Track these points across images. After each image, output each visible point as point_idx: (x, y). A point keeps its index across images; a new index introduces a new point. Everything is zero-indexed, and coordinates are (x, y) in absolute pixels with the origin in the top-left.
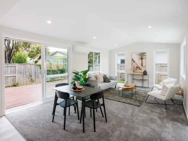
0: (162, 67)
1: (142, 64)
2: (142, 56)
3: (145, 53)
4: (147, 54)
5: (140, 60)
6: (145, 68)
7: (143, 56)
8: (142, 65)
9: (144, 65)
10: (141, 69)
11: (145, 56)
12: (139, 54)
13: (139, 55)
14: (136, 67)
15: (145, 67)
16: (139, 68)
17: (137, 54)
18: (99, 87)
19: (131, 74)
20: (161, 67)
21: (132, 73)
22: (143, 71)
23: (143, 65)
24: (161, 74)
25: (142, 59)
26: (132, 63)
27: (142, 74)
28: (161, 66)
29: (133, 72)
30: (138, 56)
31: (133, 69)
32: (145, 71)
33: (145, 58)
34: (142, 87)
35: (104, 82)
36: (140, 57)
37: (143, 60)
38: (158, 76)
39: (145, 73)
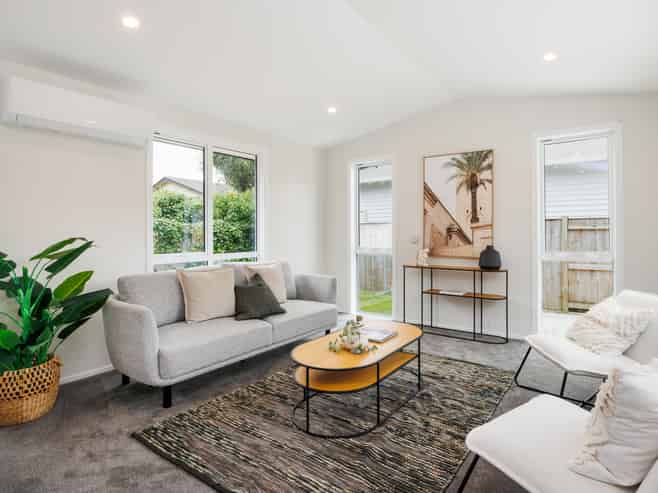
0: (577, 233)
1: (474, 210)
2: (474, 169)
3: (491, 151)
4: (498, 160)
5: (464, 189)
6: (488, 232)
7: (480, 170)
8: (475, 219)
9: (484, 217)
10: (468, 241)
11: (490, 167)
12: (458, 157)
13: (460, 165)
14: (444, 232)
15: (491, 225)
16: (460, 233)
17: (448, 159)
18: (159, 356)
19: (417, 267)
20: (572, 234)
21: (423, 260)
22: (479, 247)
23: (479, 216)
24: (571, 266)
25: (473, 185)
26: (425, 212)
27: (475, 265)
28: (571, 227)
29: (431, 254)
30: (454, 170)
31: (428, 241)
32: (490, 249)
33: (491, 181)
34: (475, 337)
35: (240, 313)
36: (464, 176)
37: (480, 190)
38: (561, 274)
39: (489, 262)
